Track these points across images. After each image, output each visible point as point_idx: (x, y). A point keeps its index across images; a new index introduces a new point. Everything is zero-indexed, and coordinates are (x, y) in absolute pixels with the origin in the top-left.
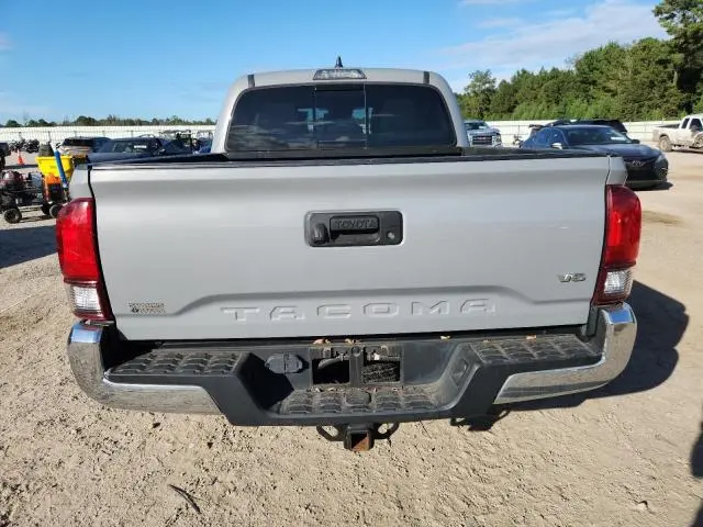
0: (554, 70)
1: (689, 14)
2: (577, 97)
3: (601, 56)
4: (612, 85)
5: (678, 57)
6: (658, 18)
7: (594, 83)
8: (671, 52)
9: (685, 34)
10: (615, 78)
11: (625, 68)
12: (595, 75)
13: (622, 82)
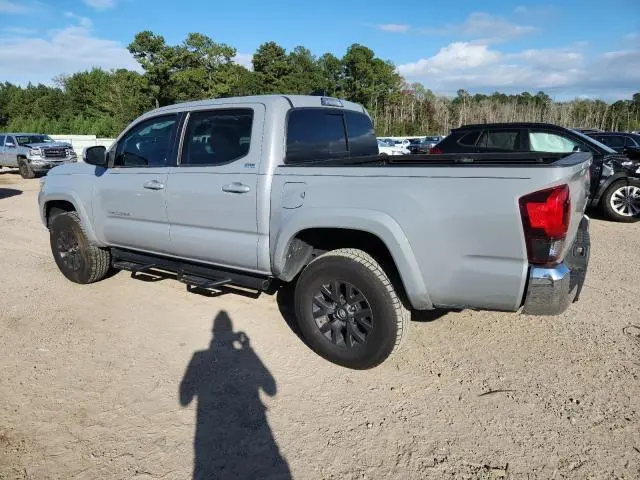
0: (41, 86)
1: (155, 55)
2: (77, 115)
3: (89, 79)
4: (106, 106)
5: (156, 88)
6: (133, 55)
7: (89, 102)
8: (150, 84)
9: (157, 71)
10: (107, 100)
11: (114, 93)
12: (88, 96)
13: (115, 104)
